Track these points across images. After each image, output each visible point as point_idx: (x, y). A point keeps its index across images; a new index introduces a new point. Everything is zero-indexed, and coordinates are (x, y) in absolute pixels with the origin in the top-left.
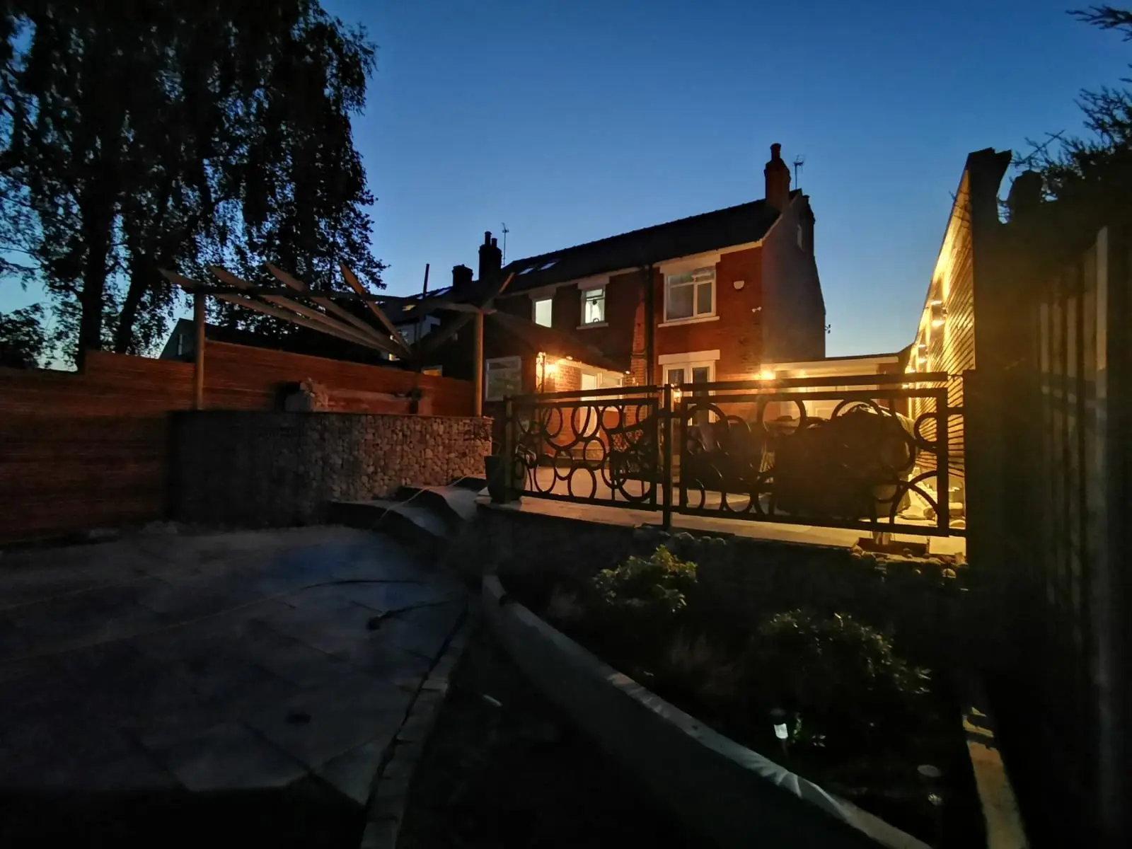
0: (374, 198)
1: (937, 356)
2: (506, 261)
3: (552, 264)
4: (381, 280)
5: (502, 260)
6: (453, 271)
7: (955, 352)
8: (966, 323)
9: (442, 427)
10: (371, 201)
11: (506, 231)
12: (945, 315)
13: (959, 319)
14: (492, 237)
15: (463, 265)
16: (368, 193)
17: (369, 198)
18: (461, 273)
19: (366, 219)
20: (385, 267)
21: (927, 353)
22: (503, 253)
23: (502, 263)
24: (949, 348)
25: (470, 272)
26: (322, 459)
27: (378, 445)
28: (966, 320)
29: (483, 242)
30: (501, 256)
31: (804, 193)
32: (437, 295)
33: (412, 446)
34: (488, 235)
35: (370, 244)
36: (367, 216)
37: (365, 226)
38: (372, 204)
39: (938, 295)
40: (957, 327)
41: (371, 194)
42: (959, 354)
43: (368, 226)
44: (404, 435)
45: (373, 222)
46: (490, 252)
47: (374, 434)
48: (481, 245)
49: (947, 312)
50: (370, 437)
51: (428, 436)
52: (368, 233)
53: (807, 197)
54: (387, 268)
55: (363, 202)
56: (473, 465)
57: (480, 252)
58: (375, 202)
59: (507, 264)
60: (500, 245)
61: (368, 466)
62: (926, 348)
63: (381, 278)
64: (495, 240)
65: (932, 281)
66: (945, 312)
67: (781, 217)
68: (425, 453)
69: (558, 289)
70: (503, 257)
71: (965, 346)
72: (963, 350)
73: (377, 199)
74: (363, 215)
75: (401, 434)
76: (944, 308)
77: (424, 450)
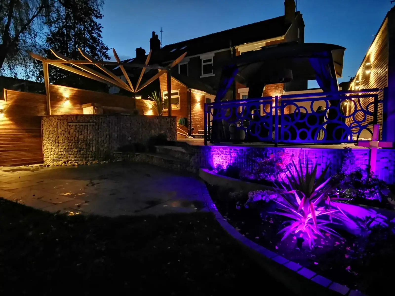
0: (102, 16)
1: (366, 85)
2: (162, 46)
3: (186, 47)
4: (108, 56)
5: (161, 45)
6: (136, 51)
7: (376, 82)
8: (382, 71)
9: (157, 120)
10: (101, 17)
11: (162, 31)
12: (371, 69)
13: (378, 70)
14: (156, 34)
15: (141, 48)
16: (99, 13)
17: (100, 16)
18: (140, 52)
19: (99, 26)
20: (109, 49)
21: (360, 84)
22: (161, 42)
23: (161, 47)
24: (372, 81)
25: (144, 51)
26: (109, 135)
27: (132, 128)
28: (382, 70)
29: (151, 37)
30: (160, 43)
31: (301, 13)
32: (128, 62)
33: (146, 128)
34: (154, 33)
35: (102, 38)
36: (100, 24)
37: (98, 29)
38: (101, 18)
39: (368, 60)
40: (377, 73)
41: (100, 13)
42: (378, 83)
43: (101, 29)
44: (142, 124)
45: (103, 27)
46: (155, 41)
47: (130, 124)
48: (151, 38)
49: (372, 67)
50: (128, 125)
51: (152, 124)
52: (101, 33)
53: (302, 15)
54: (110, 50)
55: (97, 17)
56: (170, 137)
57: (151, 41)
58: (103, 17)
59: (163, 47)
60: (159, 38)
61: (129, 137)
62: (359, 82)
63: (108, 55)
64: (157, 36)
65: (366, 55)
66: (371, 67)
67: (292, 25)
68: (151, 131)
69: (191, 59)
70: (161, 44)
71: (381, 80)
72: (380, 81)
73: (103, 16)
74: (98, 24)
75: (141, 124)
76: (371, 66)
77: (151, 130)
